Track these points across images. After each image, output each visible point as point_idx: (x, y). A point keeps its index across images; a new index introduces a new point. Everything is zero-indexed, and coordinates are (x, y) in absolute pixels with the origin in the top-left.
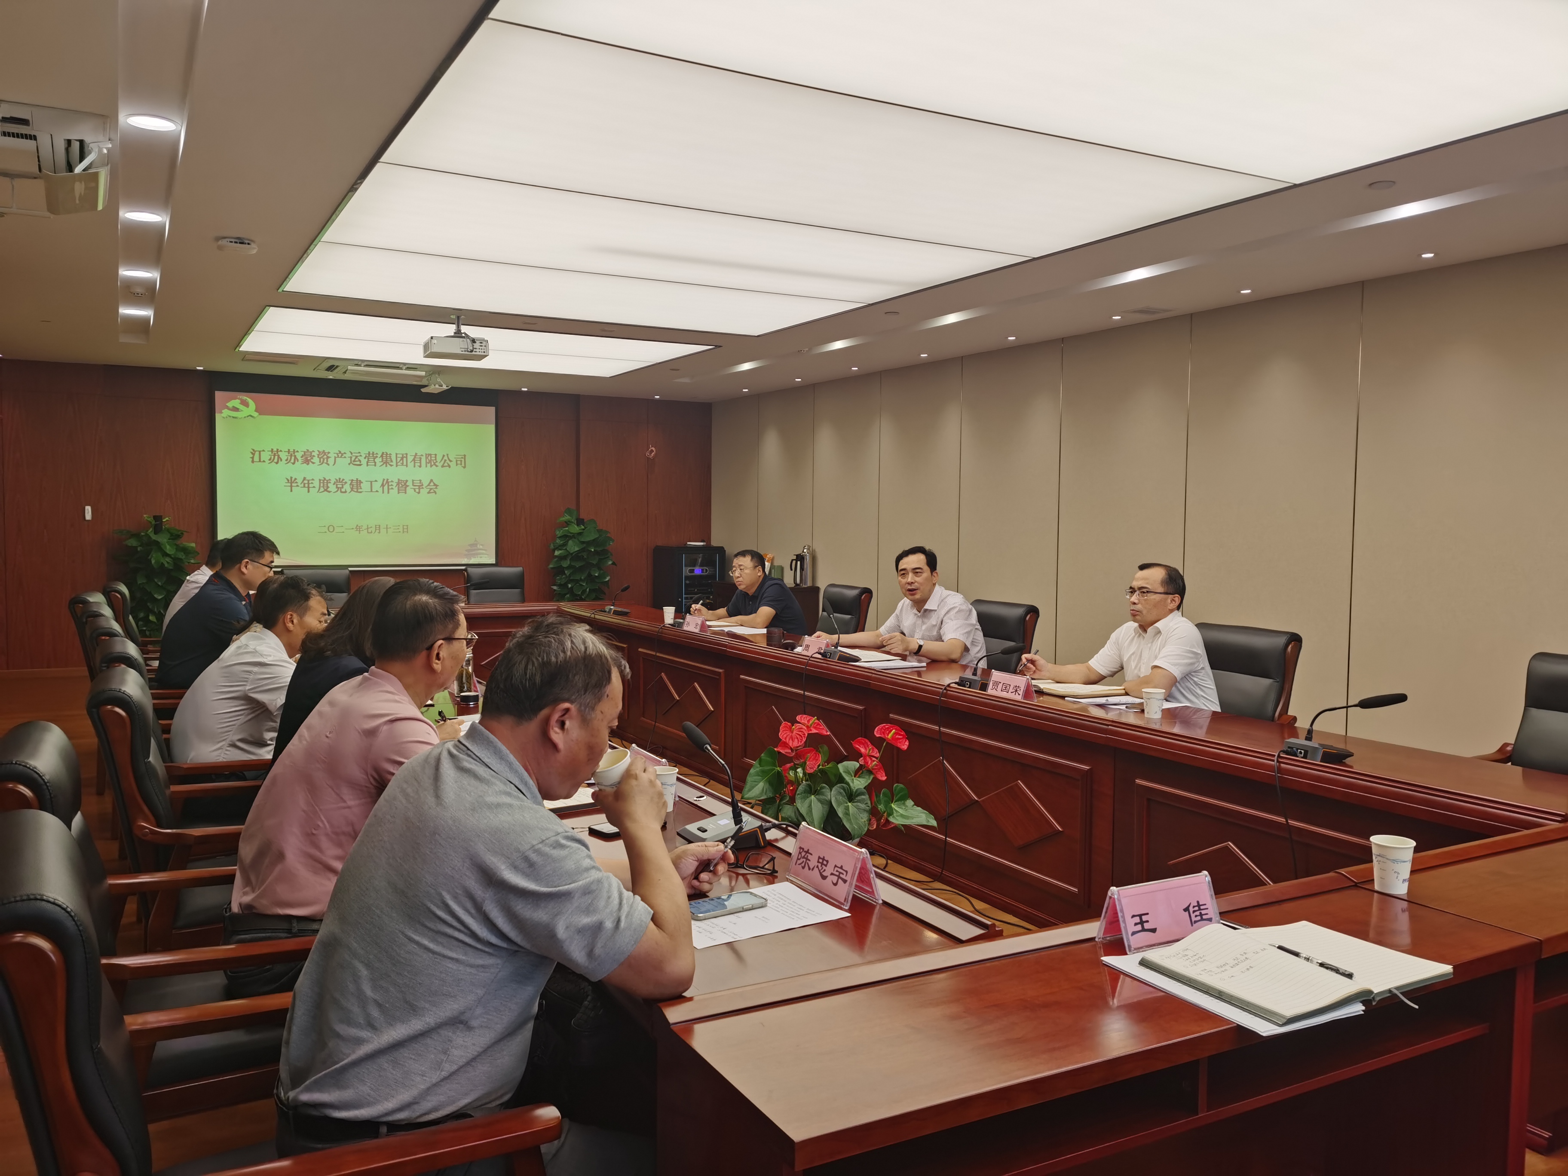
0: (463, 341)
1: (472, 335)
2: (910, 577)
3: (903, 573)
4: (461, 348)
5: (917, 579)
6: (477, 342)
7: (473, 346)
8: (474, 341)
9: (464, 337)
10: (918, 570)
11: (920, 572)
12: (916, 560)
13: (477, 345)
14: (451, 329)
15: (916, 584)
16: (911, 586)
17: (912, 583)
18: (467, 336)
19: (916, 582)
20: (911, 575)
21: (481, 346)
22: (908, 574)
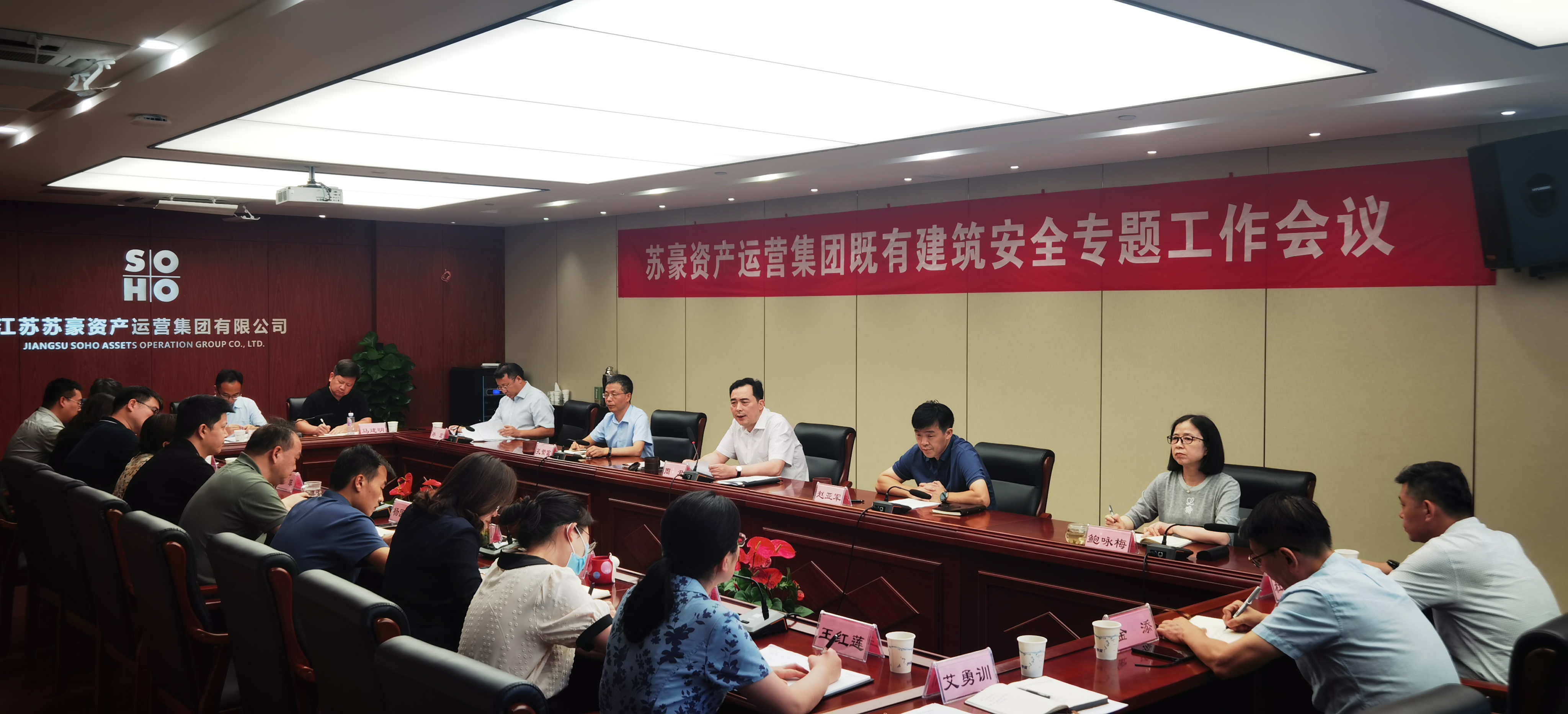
0: (319, 190)
1: (328, 185)
2: (739, 406)
3: (734, 401)
4: (317, 197)
5: (744, 407)
6: (332, 191)
7: (329, 194)
8: (329, 190)
9: (320, 187)
10: (745, 401)
11: (747, 402)
12: (746, 391)
13: (332, 194)
14: (303, 177)
15: (744, 412)
16: (740, 414)
17: (740, 411)
18: (322, 186)
19: (743, 410)
20: (739, 404)
21: (336, 195)
22: (737, 403)
